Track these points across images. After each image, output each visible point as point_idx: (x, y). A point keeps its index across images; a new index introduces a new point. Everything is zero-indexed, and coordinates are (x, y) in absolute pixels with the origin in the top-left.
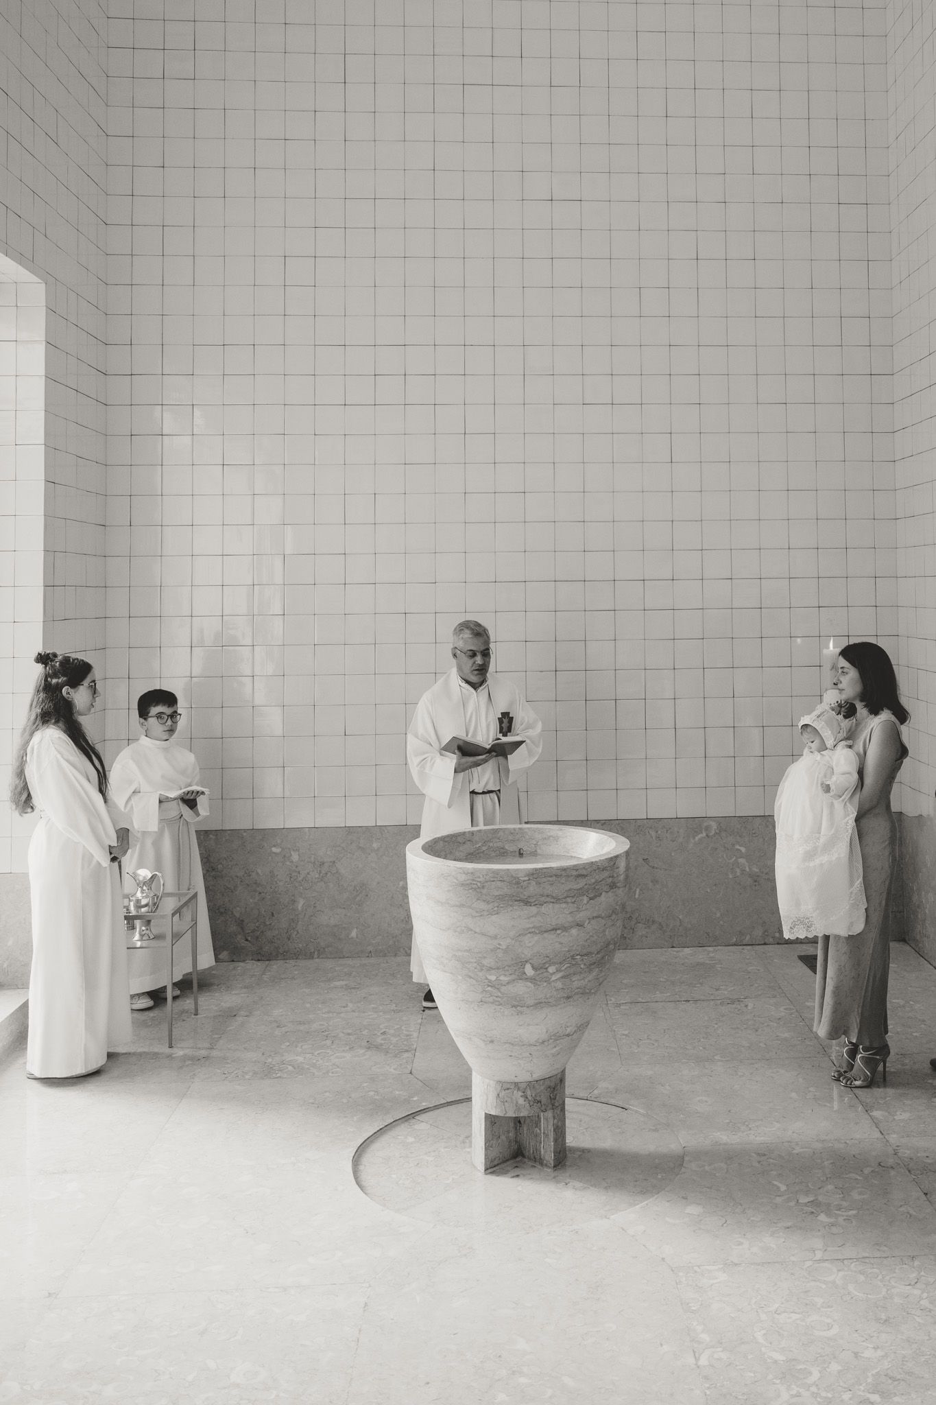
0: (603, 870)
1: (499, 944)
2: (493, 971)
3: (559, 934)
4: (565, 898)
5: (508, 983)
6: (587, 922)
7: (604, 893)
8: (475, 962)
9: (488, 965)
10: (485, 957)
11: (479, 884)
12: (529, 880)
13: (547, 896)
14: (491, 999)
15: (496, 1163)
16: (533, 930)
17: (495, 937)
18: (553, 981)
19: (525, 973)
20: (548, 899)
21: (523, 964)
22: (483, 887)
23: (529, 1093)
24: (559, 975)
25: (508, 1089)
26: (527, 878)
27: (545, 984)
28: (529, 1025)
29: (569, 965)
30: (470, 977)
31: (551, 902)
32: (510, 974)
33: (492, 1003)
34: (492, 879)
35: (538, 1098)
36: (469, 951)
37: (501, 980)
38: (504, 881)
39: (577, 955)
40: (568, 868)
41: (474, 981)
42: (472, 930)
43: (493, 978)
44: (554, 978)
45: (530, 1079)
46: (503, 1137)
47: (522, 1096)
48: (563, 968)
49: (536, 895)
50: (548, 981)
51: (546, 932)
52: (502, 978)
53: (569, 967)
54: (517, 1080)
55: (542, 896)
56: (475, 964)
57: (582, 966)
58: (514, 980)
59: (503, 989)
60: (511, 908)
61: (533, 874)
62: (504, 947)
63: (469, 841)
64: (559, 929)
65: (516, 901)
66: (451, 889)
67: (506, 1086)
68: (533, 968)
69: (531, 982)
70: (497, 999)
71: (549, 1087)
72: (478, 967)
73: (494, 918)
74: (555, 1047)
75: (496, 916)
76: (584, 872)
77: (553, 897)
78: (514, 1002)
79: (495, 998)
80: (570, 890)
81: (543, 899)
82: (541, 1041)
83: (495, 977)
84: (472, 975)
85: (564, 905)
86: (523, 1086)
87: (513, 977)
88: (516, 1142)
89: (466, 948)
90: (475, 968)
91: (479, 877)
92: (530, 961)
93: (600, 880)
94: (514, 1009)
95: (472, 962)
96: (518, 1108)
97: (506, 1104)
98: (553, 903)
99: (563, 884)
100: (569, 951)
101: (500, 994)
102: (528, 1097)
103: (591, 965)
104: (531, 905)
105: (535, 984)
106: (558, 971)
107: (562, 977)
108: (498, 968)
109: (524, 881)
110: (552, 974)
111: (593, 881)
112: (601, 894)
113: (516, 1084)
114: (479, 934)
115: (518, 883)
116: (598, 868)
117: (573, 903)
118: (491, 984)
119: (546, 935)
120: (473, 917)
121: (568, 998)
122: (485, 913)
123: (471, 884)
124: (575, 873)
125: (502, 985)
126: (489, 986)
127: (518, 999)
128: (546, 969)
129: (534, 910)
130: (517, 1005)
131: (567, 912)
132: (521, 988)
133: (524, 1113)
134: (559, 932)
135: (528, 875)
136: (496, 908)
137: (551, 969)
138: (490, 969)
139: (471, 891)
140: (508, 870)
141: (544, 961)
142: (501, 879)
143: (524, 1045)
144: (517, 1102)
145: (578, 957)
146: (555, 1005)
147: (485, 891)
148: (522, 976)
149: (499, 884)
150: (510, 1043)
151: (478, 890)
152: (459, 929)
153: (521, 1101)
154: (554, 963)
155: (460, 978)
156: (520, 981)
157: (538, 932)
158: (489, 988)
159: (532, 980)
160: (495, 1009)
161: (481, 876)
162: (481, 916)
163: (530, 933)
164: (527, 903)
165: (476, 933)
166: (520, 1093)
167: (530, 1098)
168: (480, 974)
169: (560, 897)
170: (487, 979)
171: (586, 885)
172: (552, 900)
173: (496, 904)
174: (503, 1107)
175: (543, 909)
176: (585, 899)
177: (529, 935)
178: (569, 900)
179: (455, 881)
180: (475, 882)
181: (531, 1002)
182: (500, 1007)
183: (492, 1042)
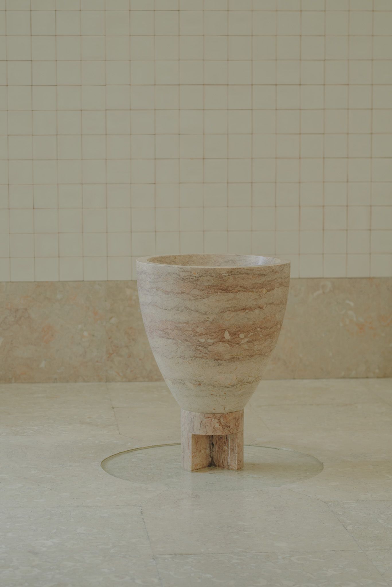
0: (276, 273)
1: (208, 318)
2: (203, 336)
3: (247, 313)
4: (252, 288)
5: (213, 344)
6: (265, 306)
7: (276, 288)
8: (191, 331)
9: (200, 332)
10: (198, 327)
11: (195, 278)
12: (229, 275)
13: (241, 287)
14: (201, 355)
15: (198, 467)
16: (231, 309)
17: (205, 313)
18: (242, 344)
19: (224, 338)
20: (241, 289)
21: (223, 331)
22: (198, 280)
23: (222, 420)
24: (246, 340)
25: (208, 418)
26: (227, 275)
27: (237, 345)
28: (225, 373)
29: (252, 334)
30: (187, 341)
31: (242, 291)
32: (215, 338)
33: (202, 358)
34: (203, 275)
35: (228, 424)
36: (187, 323)
37: (208, 342)
38: (212, 276)
39: (258, 328)
40: (253, 269)
41: (190, 343)
42: (189, 309)
43: (203, 341)
44: (243, 342)
45: (223, 411)
46: (203, 452)
47: (217, 422)
48: (249, 336)
49: (233, 286)
50: (239, 344)
51: (239, 310)
52: (209, 341)
53: (253, 335)
54: (214, 412)
55: (237, 286)
56: (191, 332)
57: (261, 336)
58: (217, 342)
59: (209, 348)
60: (216, 294)
61: (231, 272)
62: (211, 320)
63: (173, 262)
64: (247, 309)
65: (220, 289)
66: (175, 282)
67: (207, 416)
68: (230, 334)
69: (228, 344)
70: (205, 355)
71: (235, 418)
72: (193, 334)
73: (205, 300)
74: (241, 390)
75: (206, 299)
76: (264, 273)
77: (244, 288)
78: (216, 357)
79: (204, 354)
80: (255, 283)
81: (237, 288)
82: (232, 385)
83: (204, 340)
84: (188, 339)
85: (251, 293)
86: (218, 416)
87: (216, 340)
88: (210, 456)
89: (186, 322)
90: (191, 334)
91: (195, 274)
92: (228, 330)
93: (274, 279)
94: (216, 361)
95: (189, 331)
96: (215, 430)
97: (207, 427)
98: (244, 291)
99: (250, 279)
100: (253, 324)
101: (207, 352)
102: (222, 423)
103: (266, 335)
104: (229, 293)
105: (231, 345)
106: (246, 337)
107: (248, 342)
108: (206, 334)
109: (225, 276)
110: (242, 339)
111: (270, 279)
112: (274, 288)
113: (214, 415)
114: (194, 311)
115: (221, 277)
116: (273, 271)
117: (257, 292)
118: (201, 345)
119: (239, 312)
120: (190, 300)
121: (251, 356)
122: (199, 297)
123: (189, 278)
124: (258, 273)
125: (209, 345)
126: (200, 346)
127: (219, 355)
128: (238, 335)
129: (231, 295)
130: (218, 359)
131: (253, 298)
132: (221, 348)
133: (219, 433)
134: (247, 311)
135: (228, 272)
136: (206, 294)
137: (242, 336)
138: (201, 335)
139: (189, 283)
140: (215, 269)
141: (237, 330)
142: (210, 275)
143: (221, 387)
144: (214, 426)
145: (259, 329)
146: (243, 361)
147: (199, 283)
148: (222, 340)
149: (209, 278)
150: (212, 385)
151: (194, 283)
152: (180, 309)
153: (217, 425)
154: (244, 332)
155: (180, 341)
156: (221, 343)
157: (233, 310)
158: (200, 348)
159: (229, 342)
160: (203, 362)
161: (196, 273)
162: (196, 299)
163: (228, 311)
164: (227, 291)
165: (192, 310)
166: (216, 420)
167: (223, 424)
168: (194, 338)
169: (249, 288)
170: (199, 341)
171: (265, 281)
172: (244, 290)
173: (206, 292)
174: (205, 429)
175: (238, 295)
176: (264, 291)
177: (228, 312)
178: (254, 290)
179: (178, 277)
180: (191, 277)
181: (227, 357)
182: (207, 360)
183: (200, 384)
